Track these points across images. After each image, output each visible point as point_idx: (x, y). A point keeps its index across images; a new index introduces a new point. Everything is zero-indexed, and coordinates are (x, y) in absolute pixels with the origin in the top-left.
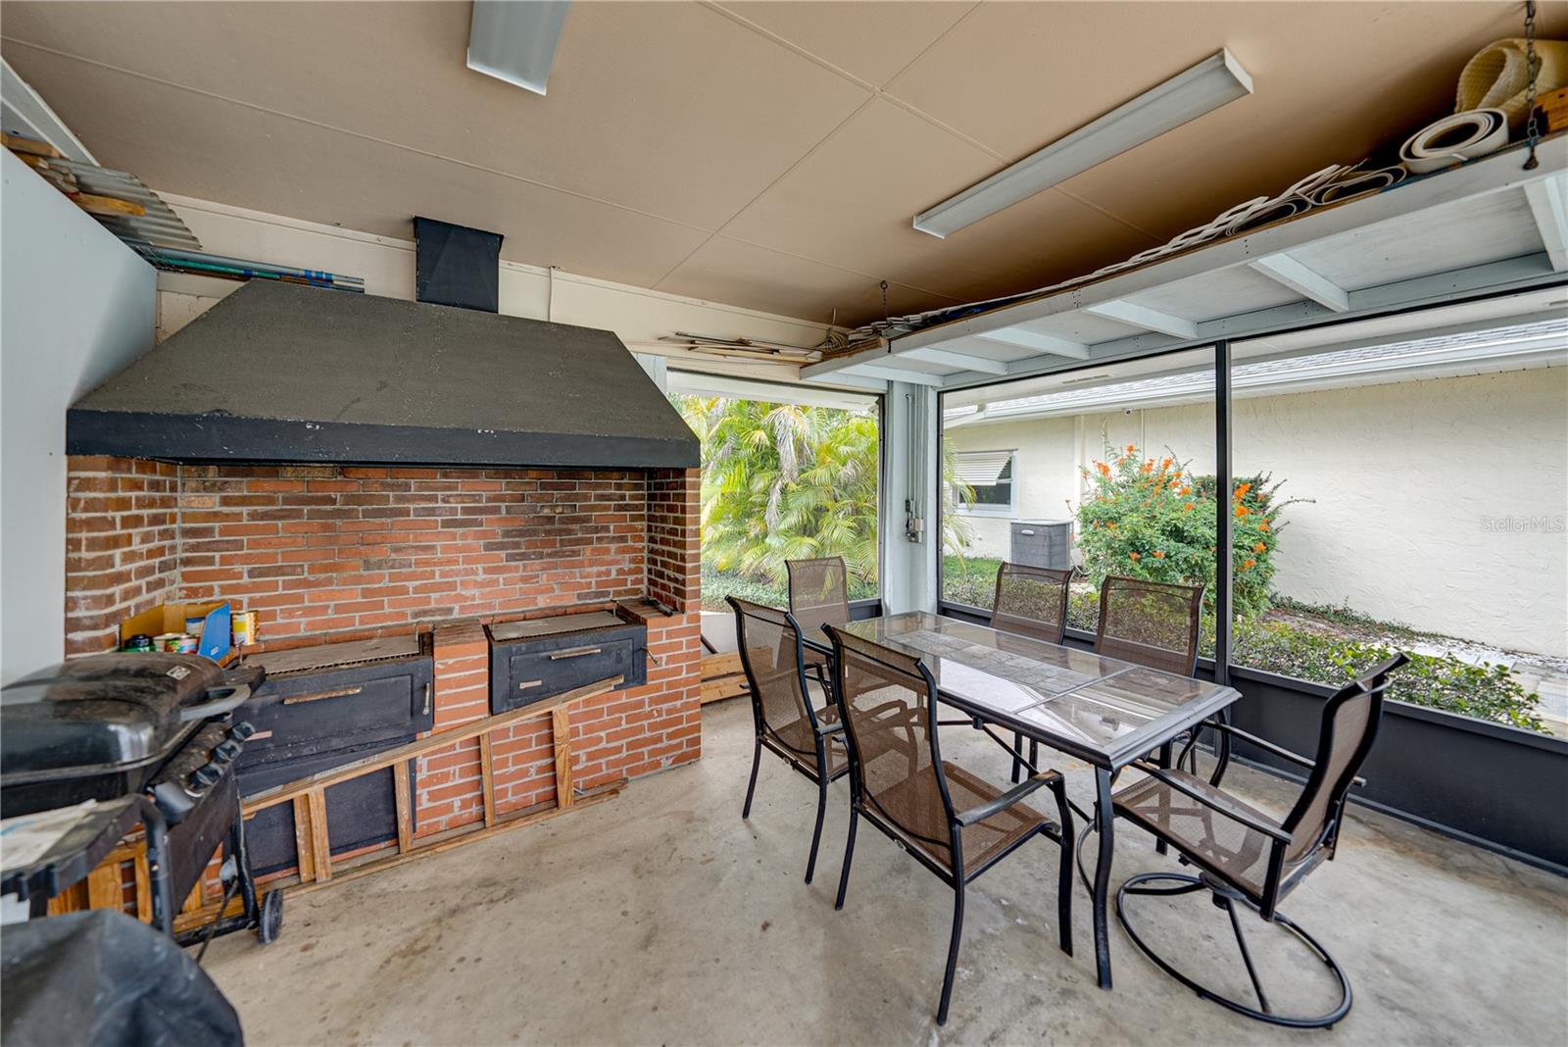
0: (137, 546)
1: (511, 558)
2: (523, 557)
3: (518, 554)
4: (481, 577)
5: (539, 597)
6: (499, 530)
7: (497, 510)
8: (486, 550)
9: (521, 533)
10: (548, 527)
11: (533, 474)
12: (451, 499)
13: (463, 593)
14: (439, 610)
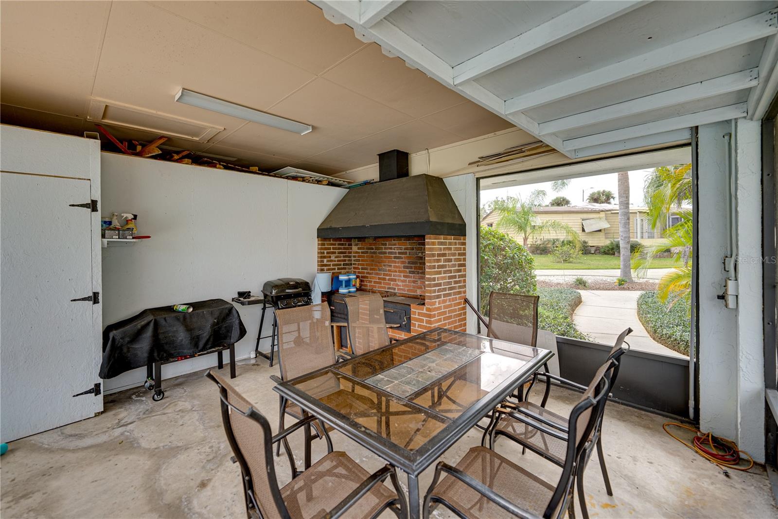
0: (333, 258)
1: (410, 272)
2: (413, 272)
3: (412, 271)
4: (402, 278)
5: (418, 290)
6: (407, 261)
7: (406, 253)
8: (404, 268)
9: (413, 263)
10: (421, 261)
11: (416, 239)
12: (395, 249)
13: (398, 283)
14: (393, 288)
